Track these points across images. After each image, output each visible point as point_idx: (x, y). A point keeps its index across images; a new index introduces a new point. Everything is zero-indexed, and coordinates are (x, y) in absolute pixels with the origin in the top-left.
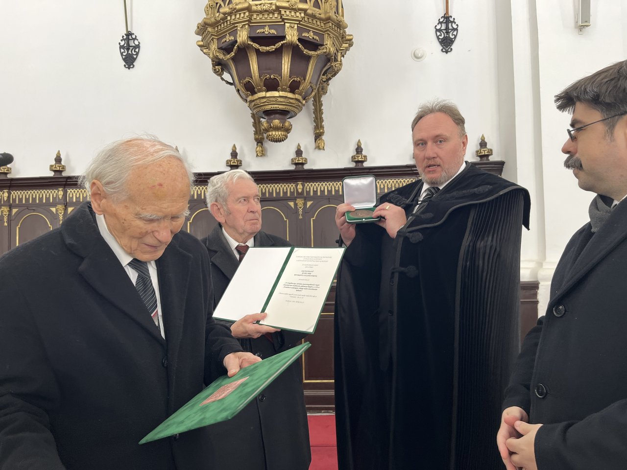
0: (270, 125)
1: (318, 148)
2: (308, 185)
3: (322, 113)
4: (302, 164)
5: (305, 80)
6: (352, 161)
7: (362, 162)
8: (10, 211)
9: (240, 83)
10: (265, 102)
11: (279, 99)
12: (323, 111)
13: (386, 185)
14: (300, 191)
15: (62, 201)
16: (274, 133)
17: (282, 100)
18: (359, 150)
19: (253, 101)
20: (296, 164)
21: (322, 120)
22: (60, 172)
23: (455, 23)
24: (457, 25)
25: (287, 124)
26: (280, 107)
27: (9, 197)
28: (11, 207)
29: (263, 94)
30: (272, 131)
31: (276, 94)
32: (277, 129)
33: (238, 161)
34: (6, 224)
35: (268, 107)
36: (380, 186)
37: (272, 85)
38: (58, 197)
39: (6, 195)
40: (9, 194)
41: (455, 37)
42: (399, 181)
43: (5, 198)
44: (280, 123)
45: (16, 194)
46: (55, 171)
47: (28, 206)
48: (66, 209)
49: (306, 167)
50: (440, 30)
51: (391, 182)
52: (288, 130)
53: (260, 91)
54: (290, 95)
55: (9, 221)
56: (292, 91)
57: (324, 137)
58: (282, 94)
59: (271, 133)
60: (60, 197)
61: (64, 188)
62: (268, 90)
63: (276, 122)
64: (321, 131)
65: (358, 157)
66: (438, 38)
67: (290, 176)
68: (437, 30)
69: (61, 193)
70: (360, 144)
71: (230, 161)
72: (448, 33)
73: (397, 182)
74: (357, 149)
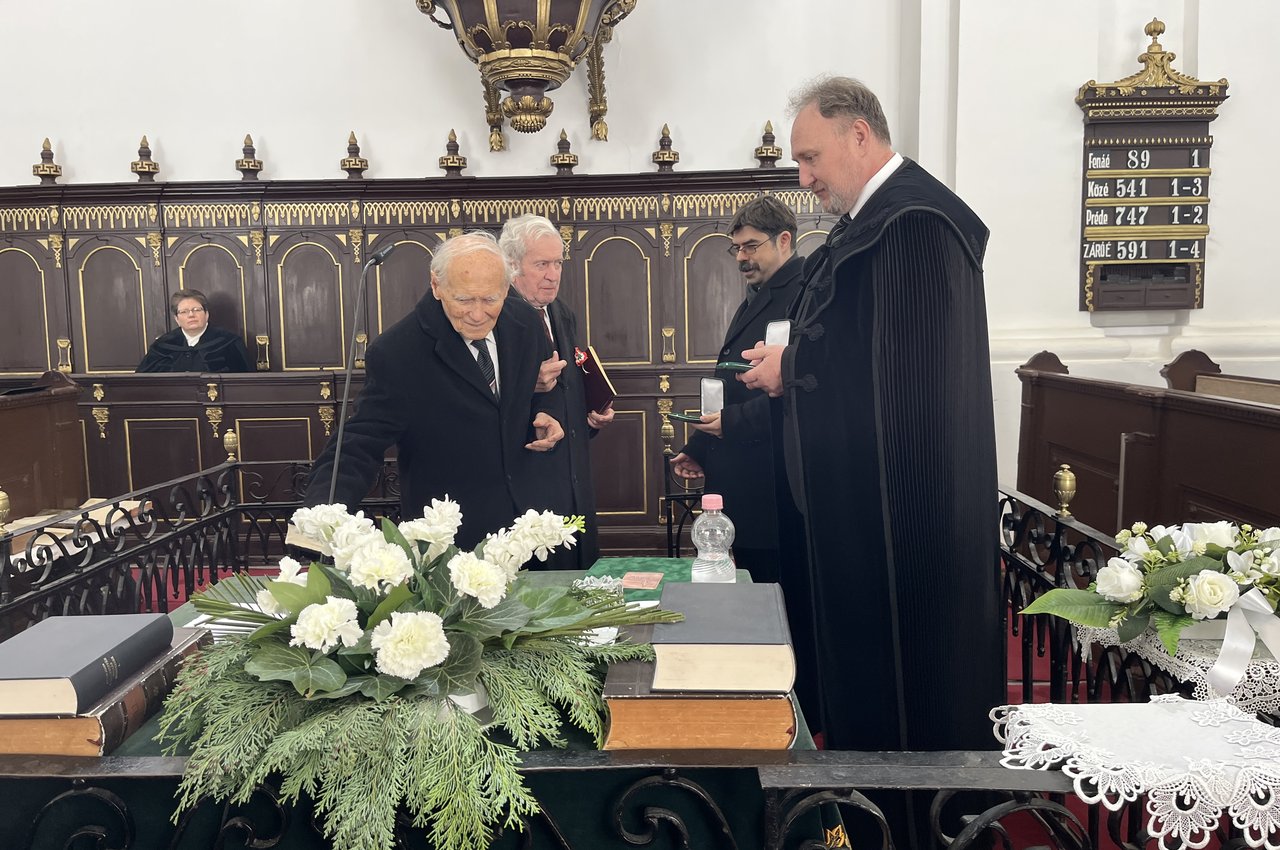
0: (518, 104)
1: (597, 137)
2: (579, 202)
3: (603, 78)
4: (570, 166)
5: (574, 29)
6: (654, 162)
7: (670, 163)
8: (65, 243)
9: (466, 32)
10: (509, 66)
11: (533, 62)
12: (605, 74)
13: (710, 204)
14: (566, 212)
15: (157, 225)
16: (523, 117)
17: (537, 63)
18: (665, 143)
19: (489, 63)
20: (559, 166)
21: (602, 89)
22: (150, 174)
25: (545, 103)
26: (534, 74)
27: (60, 218)
28: (65, 236)
29: (504, 53)
30: (520, 114)
31: (527, 52)
32: (528, 110)
33: (459, 159)
34: (59, 265)
35: (515, 75)
36: (700, 204)
37: (520, 39)
38: (149, 219)
39: (55, 214)
40: (61, 212)
42: (731, 197)
43: (55, 221)
44: (534, 100)
45: (73, 213)
46: (141, 174)
47: (96, 235)
48: (163, 240)
49: (576, 171)
51: (719, 197)
52: (546, 113)
53: (500, 47)
54: (550, 54)
55: (65, 259)
56: (554, 48)
57: (605, 118)
58: (536, 52)
59: (518, 118)
60: (153, 218)
61: (158, 203)
62: (513, 47)
63: (528, 100)
64: (602, 107)
65: (664, 154)
67: (551, 186)
69: (153, 212)
70: (666, 132)
71: (447, 159)
73: (728, 197)
74: (662, 142)
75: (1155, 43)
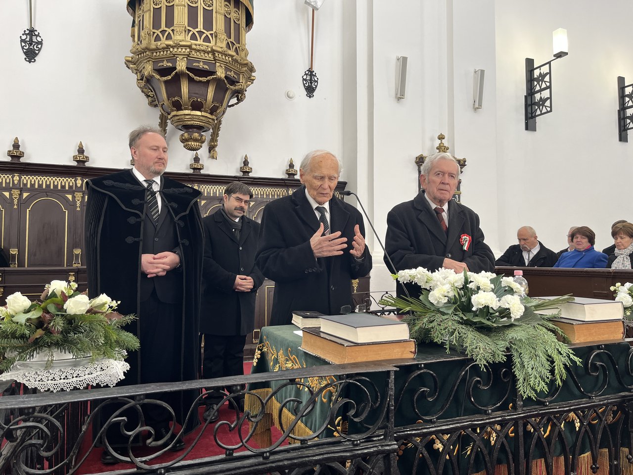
0: (191, 137)
1: (213, 157)
2: (203, 187)
3: (219, 130)
4: (200, 169)
5: (222, 106)
6: (240, 171)
7: (248, 172)
9: (169, 99)
10: (190, 118)
11: (201, 118)
13: (265, 192)
16: (193, 143)
17: (203, 118)
18: (246, 163)
19: (177, 116)
20: (194, 169)
21: (218, 135)
23: (316, 77)
24: (317, 78)
25: (202, 137)
26: (200, 123)
29: (187, 112)
30: (191, 141)
31: (198, 113)
32: (196, 140)
35: (189, 123)
36: (261, 192)
37: (197, 106)
41: (316, 86)
42: (274, 190)
44: (199, 136)
49: (202, 172)
50: (305, 80)
51: (269, 190)
52: (202, 142)
53: (186, 109)
54: (209, 116)
56: (211, 113)
57: (216, 149)
58: (204, 114)
59: (190, 143)
62: (193, 109)
63: (196, 135)
64: (216, 144)
65: (245, 168)
66: (305, 86)
67: (189, 178)
68: (304, 79)
72: (311, 83)
73: (273, 190)
74: (244, 162)
75: (441, 143)
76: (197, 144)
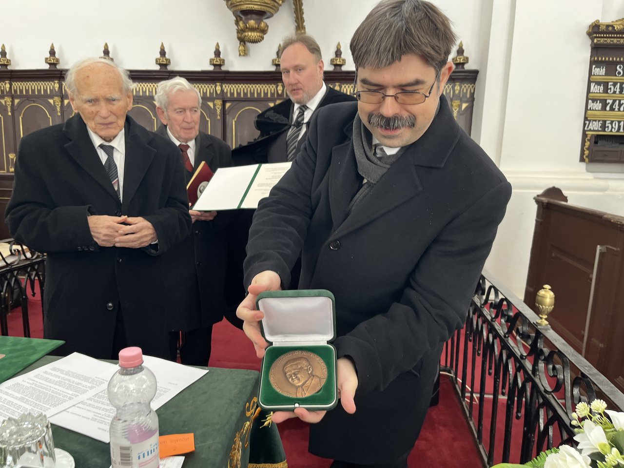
3: (303, 13)
6: (331, 64)
7: (341, 66)
12: (304, 11)
14: (280, 92)
15: (59, 94)
16: (250, 34)
18: (338, 53)
20: (276, 65)
21: (303, 21)
25: (262, 25)
26: (256, 7)
27: (10, 88)
28: (13, 98)
30: (248, 32)
32: (252, 29)
33: (220, 60)
34: (10, 114)
35: (245, 7)
38: (55, 89)
39: (8, 86)
40: (11, 85)
43: (8, 89)
44: (256, 23)
45: (17, 85)
46: (50, 64)
47: (28, 98)
48: (62, 102)
52: (264, 31)
55: (13, 111)
59: (247, 34)
60: (57, 89)
61: (60, 80)
63: (252, 23)
67: (271, 77)
69: (57, 86)
70: (339, 47)
71: (214, 60)
76: (255, 34)
